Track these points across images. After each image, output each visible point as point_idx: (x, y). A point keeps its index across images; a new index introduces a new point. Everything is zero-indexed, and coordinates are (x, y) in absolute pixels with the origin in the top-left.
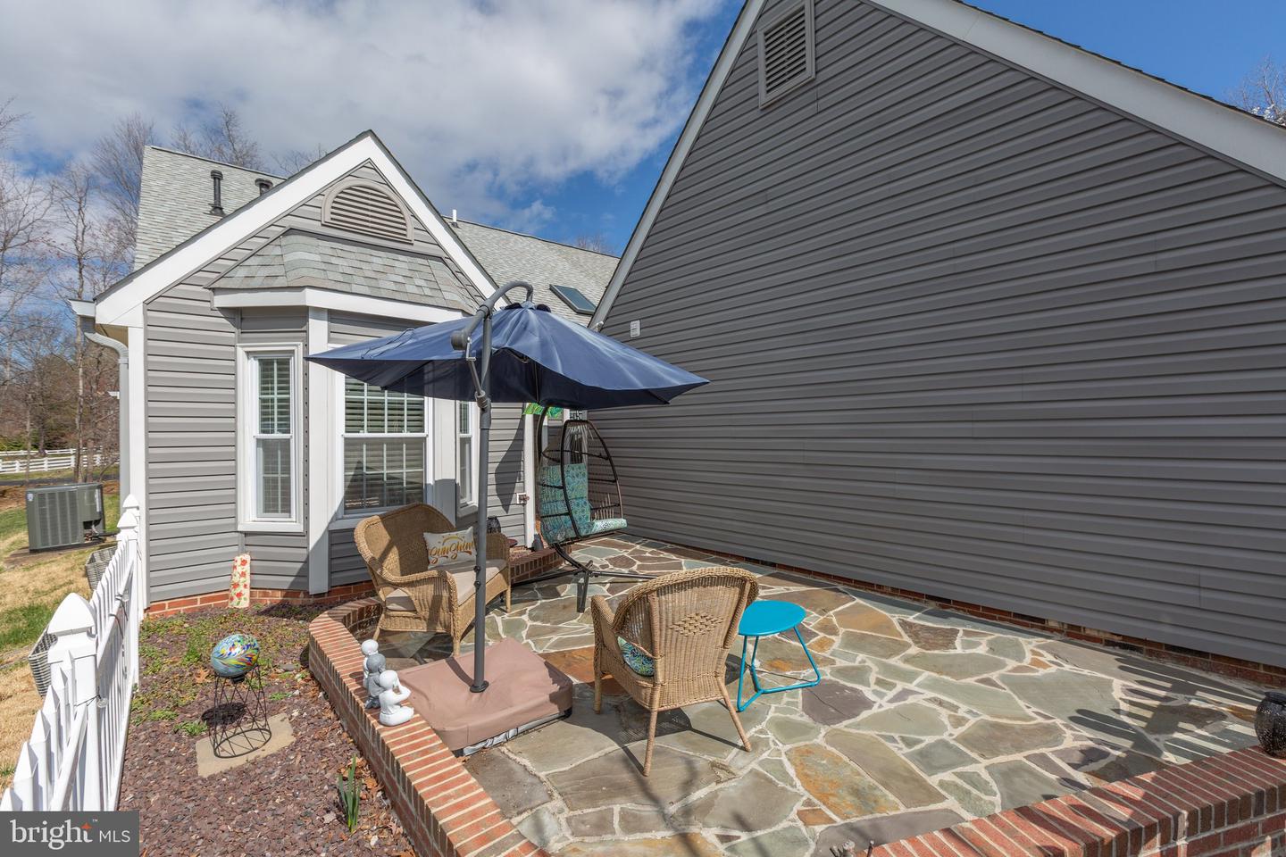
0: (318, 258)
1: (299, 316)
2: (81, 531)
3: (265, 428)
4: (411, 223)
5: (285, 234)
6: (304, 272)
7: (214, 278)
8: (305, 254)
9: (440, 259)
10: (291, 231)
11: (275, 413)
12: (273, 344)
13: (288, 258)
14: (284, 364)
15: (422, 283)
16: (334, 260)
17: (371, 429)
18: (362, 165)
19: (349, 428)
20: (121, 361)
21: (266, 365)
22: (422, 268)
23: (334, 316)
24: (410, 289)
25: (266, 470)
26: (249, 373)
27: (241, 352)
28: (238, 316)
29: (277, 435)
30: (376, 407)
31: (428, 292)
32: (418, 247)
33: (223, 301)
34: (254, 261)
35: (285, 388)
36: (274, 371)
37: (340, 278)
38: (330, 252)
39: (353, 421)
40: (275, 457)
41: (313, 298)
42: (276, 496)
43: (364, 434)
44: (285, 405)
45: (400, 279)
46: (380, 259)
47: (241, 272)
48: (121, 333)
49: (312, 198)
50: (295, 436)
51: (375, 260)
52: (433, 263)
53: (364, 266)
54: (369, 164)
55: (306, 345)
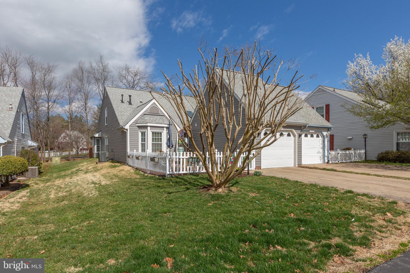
0: (148, 118)
1: (146, 127)
2: (106, 159)
3: (142, 141)
4: (160, 110)
5: (144, 115)
6: (147, 121)
7: (136, 122)
8: (147, 118)
9: (164, 116)
10: (145, 114)
11: (143, 140)
12: (143, 130)
13: (145, 119)
14: (144, 133)
15: (162, 120)
16: (150, 118)
17: (155, 142)
18: (153, 103)
19: (152, 142)
20: (127, 133)
21: (142, 133)
22: (162, 118)
23: (151, 126)
24: (160, 122)
25: (142, 147)
26: (140, 134)
27: (139, 131)
28: (139, 127)
29: (143, 143)
30: (156, 139)
31: (162, 122)
32: (161, 114)
33: (137, 125)
34: (140, 119)
35: (144, 136)
36: (143, 134)
37: (151, 121)
38: (149, 117)
39: (153, 141)
40: (143, 145)
41: (149, 124)
42: (143, 150)
43: (154, 143)
44: (144, 138)
45: (159, 120)
46: (156, 117)
47: (139, 121)
48: (127, 130)
49: (147, 109)
50: (146, 143)
51: (155, 117)
52: (163, 116)
53: (154, 119)
54: (154, 103)
55: (147, 131)
